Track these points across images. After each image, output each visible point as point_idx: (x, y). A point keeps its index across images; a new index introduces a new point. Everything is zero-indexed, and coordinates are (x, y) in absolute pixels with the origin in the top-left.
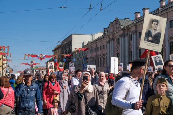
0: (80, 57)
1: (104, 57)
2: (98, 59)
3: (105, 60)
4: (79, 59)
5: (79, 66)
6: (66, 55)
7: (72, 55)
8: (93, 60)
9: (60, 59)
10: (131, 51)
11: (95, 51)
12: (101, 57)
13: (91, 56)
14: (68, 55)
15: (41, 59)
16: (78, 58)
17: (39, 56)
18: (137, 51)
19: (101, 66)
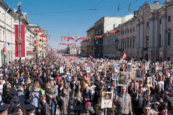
0: (111, 38)
1: (134, 39)
2: (128, 40)
3: (135, 42)
4: (111, 40)
5: (111, 46)
6: (98, 37)
7: (104, 37)
8: (124, 42)
9: (93, 39)
10: (160, 35)
11: (126, 34)
12: (130, 39)
13: (121, 38)
14: (100, 36)
15: (76, 41)
16: (109, 39)
17: (74, 38)
18: (166, 35)
19: (131, 48)
